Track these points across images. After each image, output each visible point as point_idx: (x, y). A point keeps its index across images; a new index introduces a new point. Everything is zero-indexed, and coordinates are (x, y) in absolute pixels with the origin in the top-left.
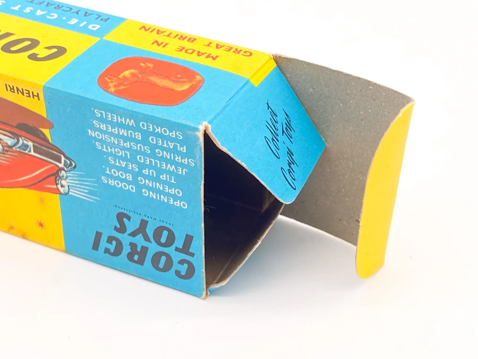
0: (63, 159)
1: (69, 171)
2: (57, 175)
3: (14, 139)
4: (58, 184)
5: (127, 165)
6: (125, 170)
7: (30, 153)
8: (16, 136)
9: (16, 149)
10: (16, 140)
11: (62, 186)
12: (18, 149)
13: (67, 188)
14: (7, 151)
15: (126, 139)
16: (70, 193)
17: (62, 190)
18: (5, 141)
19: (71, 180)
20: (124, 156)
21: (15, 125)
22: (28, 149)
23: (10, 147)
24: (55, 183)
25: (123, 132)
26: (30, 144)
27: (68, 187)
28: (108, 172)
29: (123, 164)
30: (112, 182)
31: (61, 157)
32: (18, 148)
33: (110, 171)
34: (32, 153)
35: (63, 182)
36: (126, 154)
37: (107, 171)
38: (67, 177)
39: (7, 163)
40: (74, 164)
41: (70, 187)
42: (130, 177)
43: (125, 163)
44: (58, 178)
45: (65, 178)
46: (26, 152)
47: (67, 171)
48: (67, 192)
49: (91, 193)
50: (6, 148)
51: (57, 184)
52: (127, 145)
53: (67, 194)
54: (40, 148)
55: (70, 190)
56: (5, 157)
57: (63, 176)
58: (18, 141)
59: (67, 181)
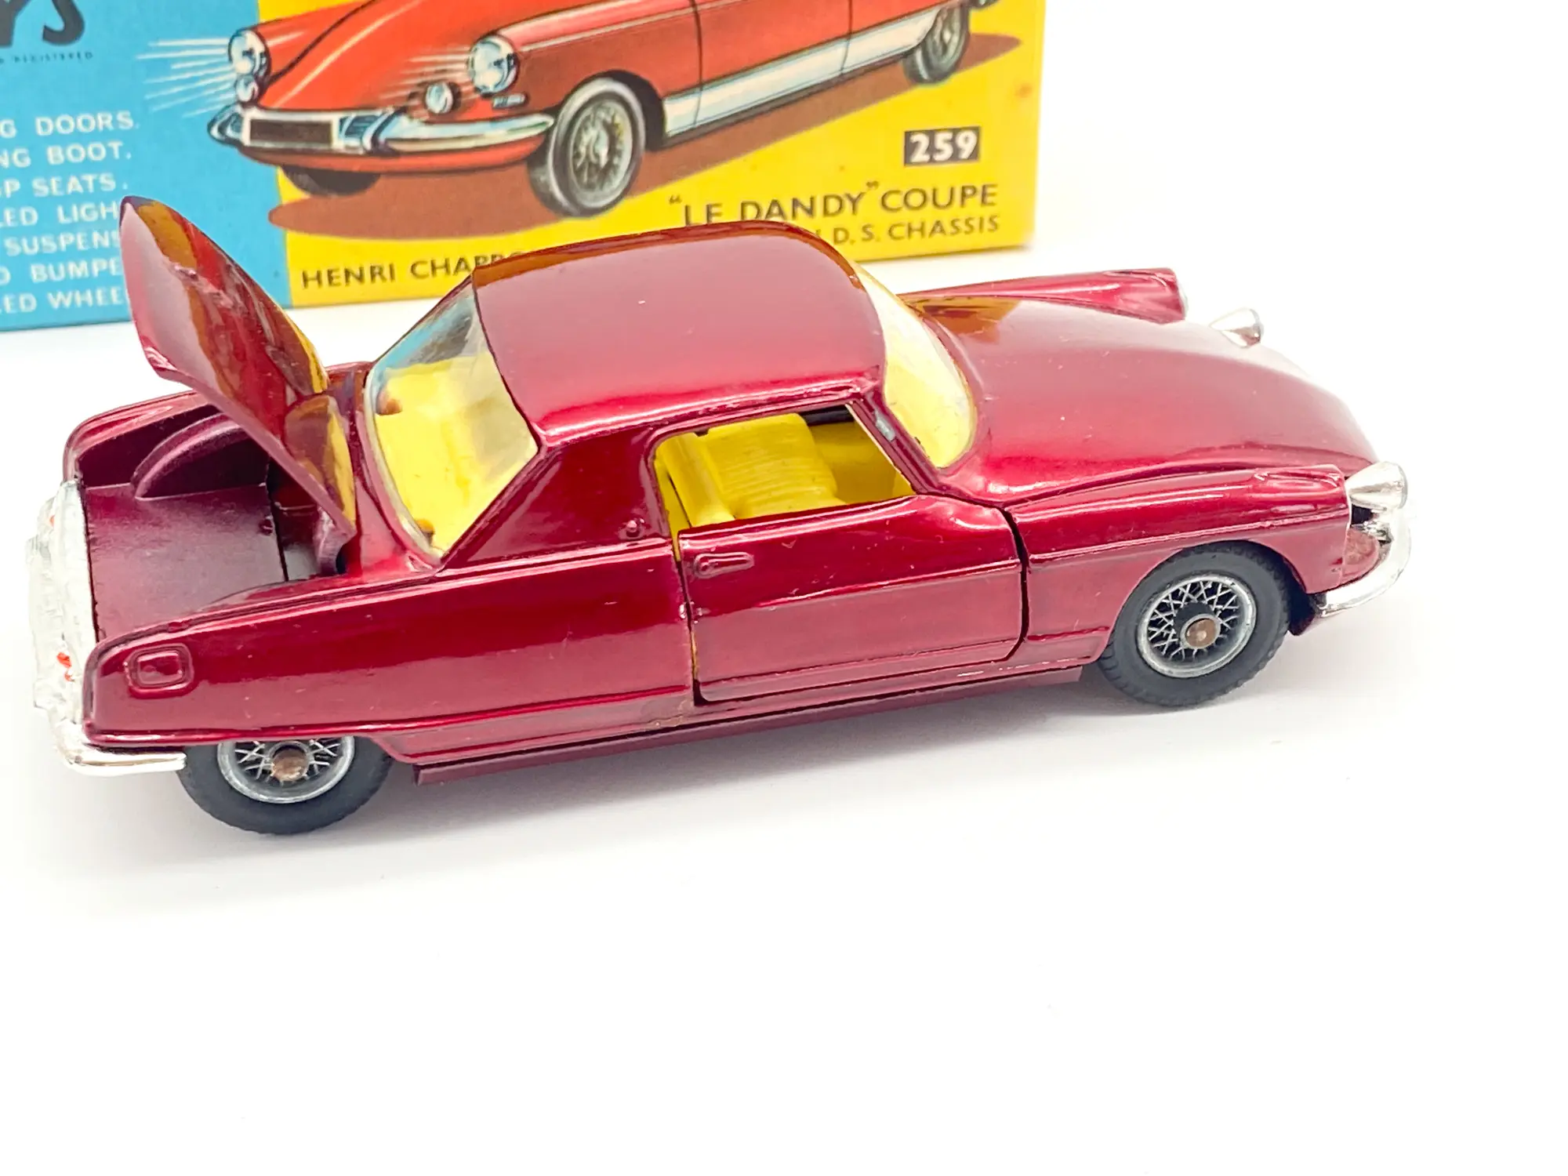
0: (245, 137)
1: (228, 107)
2: (266, 80)
3: (388, 140)
4: (262, 55)
5: (63, 185)
6: (66, 170)
7: (341, 115)
8: (379, 150)
9: (383, 114)
10: (382, 138)
11: (249, 53)
12: (378, 113)
13: (236, 52)
14: (412, 96)
15: (72, 254)
16: (226, 41)
17: (252, 41)
18: (416, 122)
19: (224, 82)
20: (75, 208)
21: (381, 183)
22: (347, 124)
23: (401, 111)
24: (272, 56)
25: (78, 270)
26: (339, 142)
27: (231, 59)
28: (115, 145)
29: (74, 185)
30: (103, 120)
31: (252, 137)
32: (376, 118)
33: (109, 150)
34: (334, 118)
35: (244, 66)
36: (67, 214)
37: (120, 148)
38: (236, 85)
39: (415, 60)
40: (215, 132)
41: (226, 59)
42: (55, 155)
43: (70, 189)
44: (262, 74)
45: (242, 82)
46: (353, 115)
47: (235, 104)
48: (236, 42)
49: (163, 66)
50: (415, 102)
51: (266, 53)
52: (65, 241)
53: (238, 34)
54: (307, 141)
55: (224, 51)
56: (422, 75)
57: (247, 85)
58: (374, 139)
59: (234, 76)
